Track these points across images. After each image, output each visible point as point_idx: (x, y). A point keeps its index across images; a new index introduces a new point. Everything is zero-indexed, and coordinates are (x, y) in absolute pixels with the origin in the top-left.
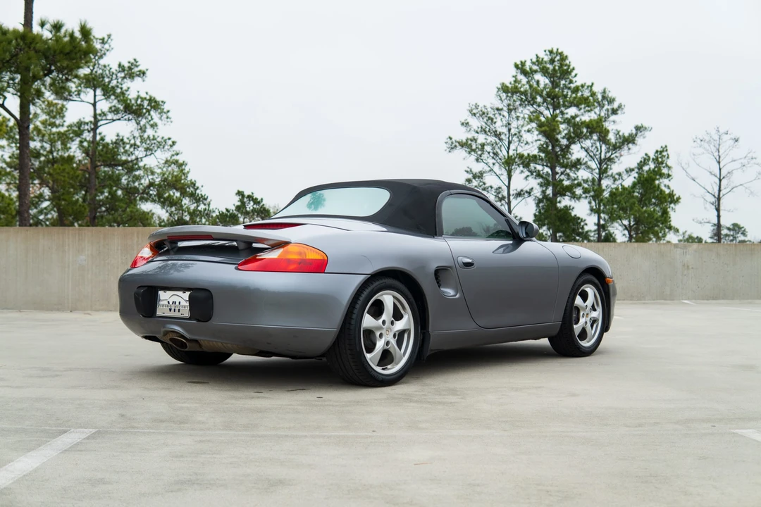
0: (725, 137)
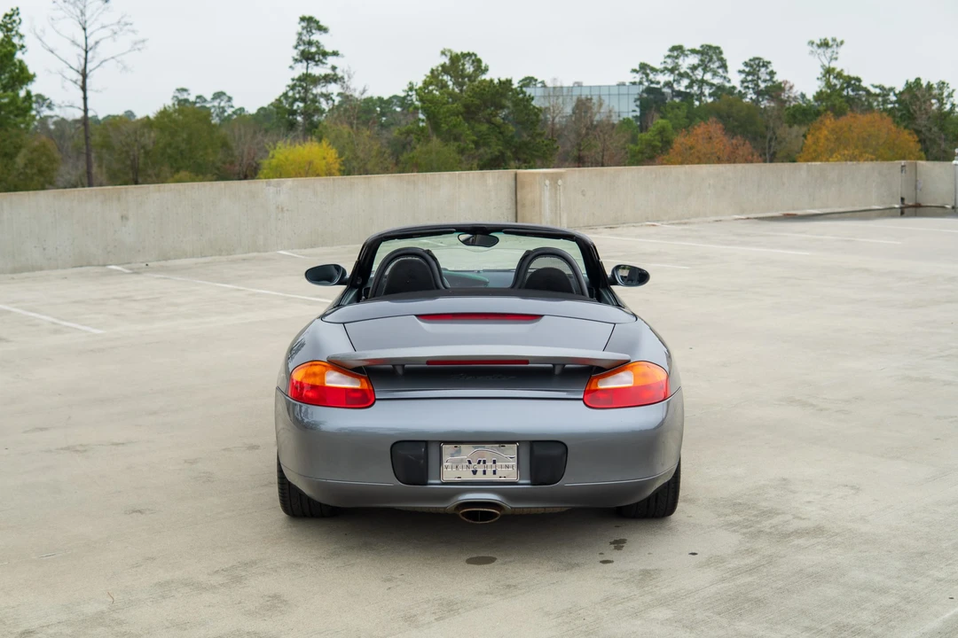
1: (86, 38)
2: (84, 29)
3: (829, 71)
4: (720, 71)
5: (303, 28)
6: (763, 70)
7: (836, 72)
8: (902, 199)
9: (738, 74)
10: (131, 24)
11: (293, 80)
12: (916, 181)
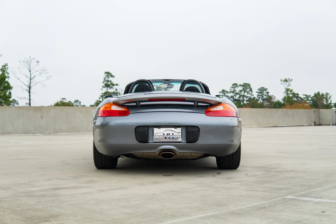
0: (33, 61)
1: (31, 75)
2: (30, 72)
3: (288, 90)
4: (250, 92)
5: (106, 76)
6: (265, 91)
7: (290, 90)
8: (315, 122)
9: (256, 93)
10: (46, 70)
11: (102, 94)
12: (319, 116)
